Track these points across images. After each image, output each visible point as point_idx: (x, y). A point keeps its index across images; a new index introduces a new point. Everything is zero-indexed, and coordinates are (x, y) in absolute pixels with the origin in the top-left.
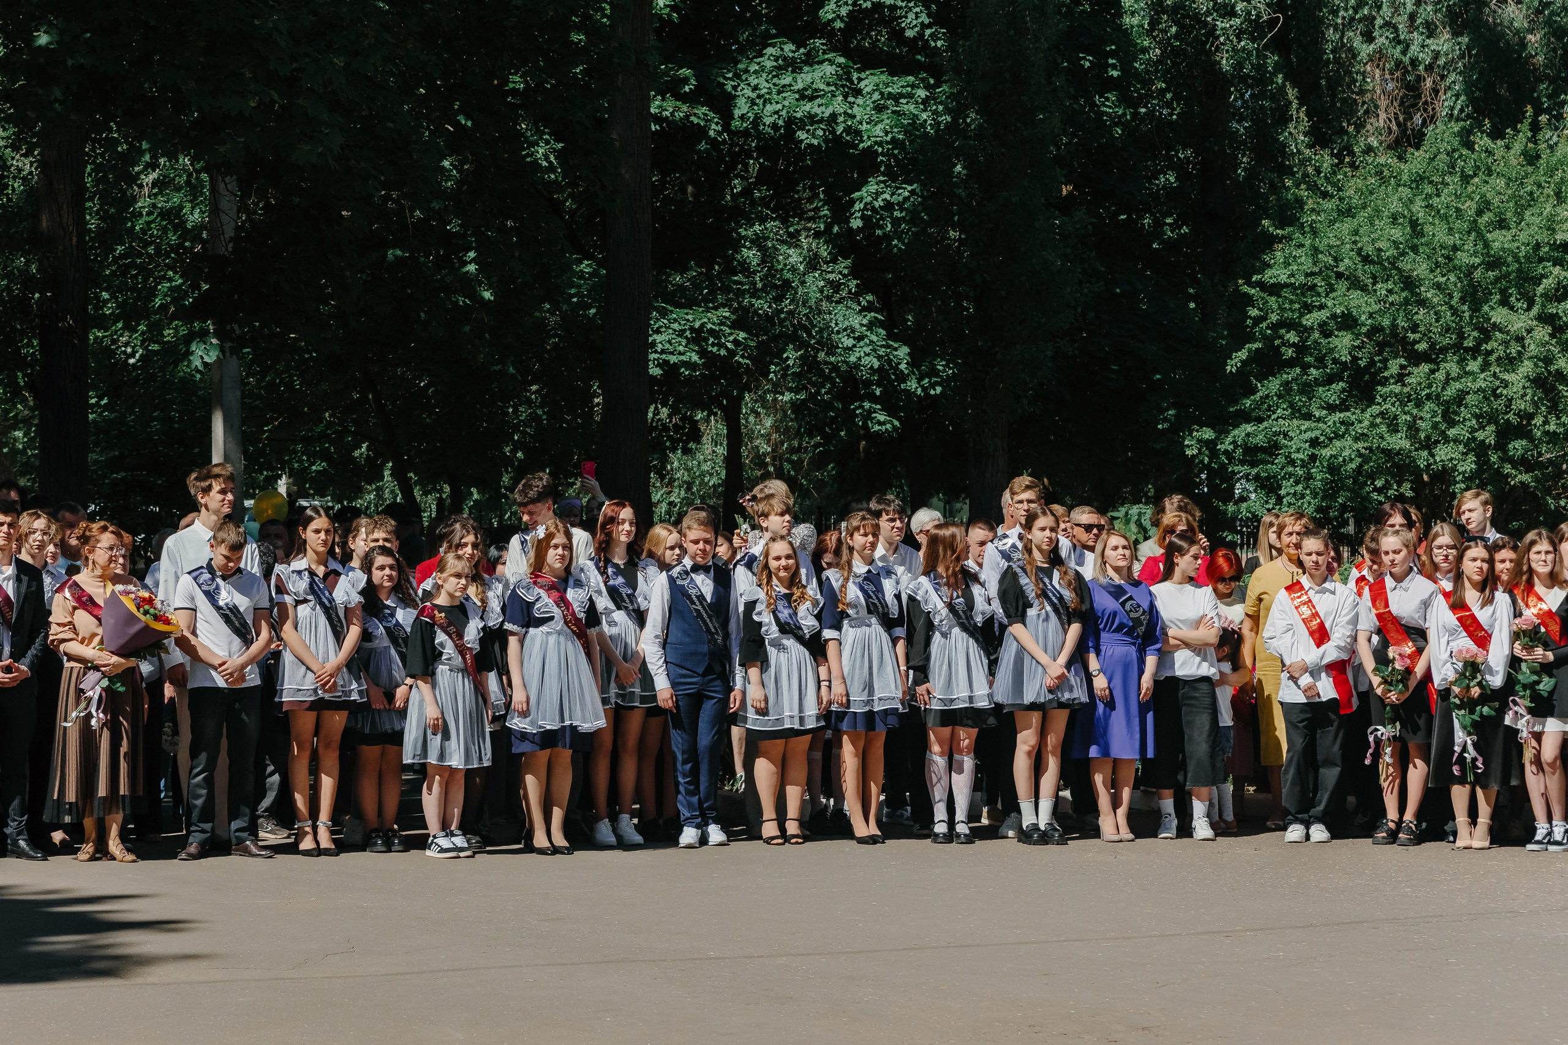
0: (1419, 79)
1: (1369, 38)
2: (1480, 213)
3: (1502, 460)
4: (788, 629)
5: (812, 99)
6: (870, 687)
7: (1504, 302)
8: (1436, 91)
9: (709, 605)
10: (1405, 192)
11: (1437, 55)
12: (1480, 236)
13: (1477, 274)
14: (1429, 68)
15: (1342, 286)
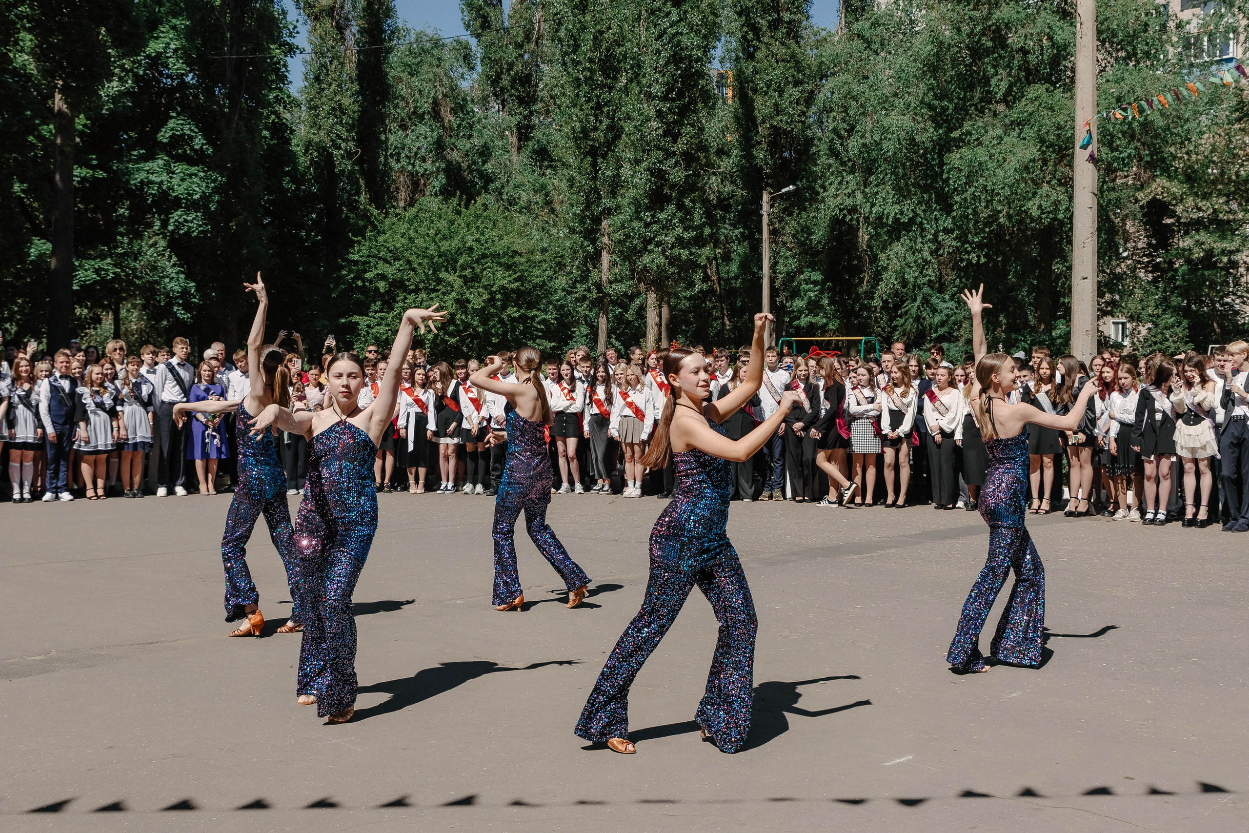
0: (419, 180)
1: (398, 161)
2: (436, 235)
3: (445, 334)
4: (100, 406)
5: (152, 174)
6: (135, 433)
7: (447, 271)
8: (425, 185)
9: (68, 394)
10: (406, 225)
11: (426, 170)
12: (436, 243)
13: (436, 259)
14: (423, 175)
15: (381, 263)
